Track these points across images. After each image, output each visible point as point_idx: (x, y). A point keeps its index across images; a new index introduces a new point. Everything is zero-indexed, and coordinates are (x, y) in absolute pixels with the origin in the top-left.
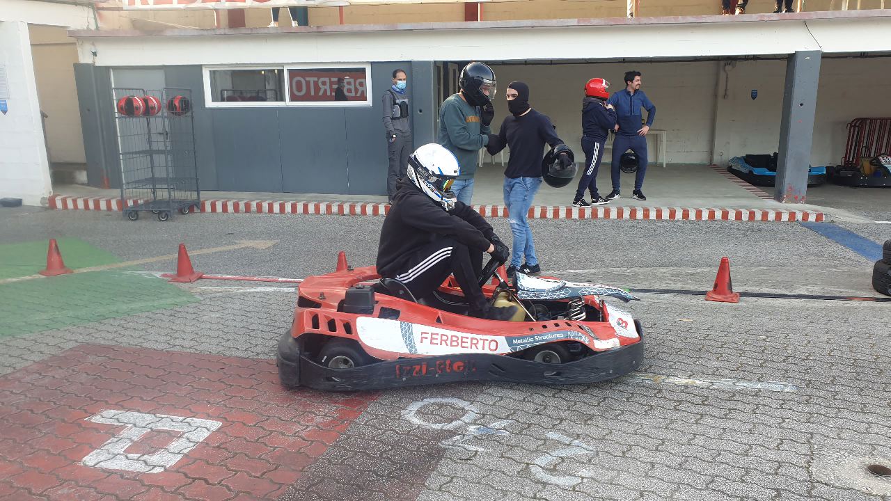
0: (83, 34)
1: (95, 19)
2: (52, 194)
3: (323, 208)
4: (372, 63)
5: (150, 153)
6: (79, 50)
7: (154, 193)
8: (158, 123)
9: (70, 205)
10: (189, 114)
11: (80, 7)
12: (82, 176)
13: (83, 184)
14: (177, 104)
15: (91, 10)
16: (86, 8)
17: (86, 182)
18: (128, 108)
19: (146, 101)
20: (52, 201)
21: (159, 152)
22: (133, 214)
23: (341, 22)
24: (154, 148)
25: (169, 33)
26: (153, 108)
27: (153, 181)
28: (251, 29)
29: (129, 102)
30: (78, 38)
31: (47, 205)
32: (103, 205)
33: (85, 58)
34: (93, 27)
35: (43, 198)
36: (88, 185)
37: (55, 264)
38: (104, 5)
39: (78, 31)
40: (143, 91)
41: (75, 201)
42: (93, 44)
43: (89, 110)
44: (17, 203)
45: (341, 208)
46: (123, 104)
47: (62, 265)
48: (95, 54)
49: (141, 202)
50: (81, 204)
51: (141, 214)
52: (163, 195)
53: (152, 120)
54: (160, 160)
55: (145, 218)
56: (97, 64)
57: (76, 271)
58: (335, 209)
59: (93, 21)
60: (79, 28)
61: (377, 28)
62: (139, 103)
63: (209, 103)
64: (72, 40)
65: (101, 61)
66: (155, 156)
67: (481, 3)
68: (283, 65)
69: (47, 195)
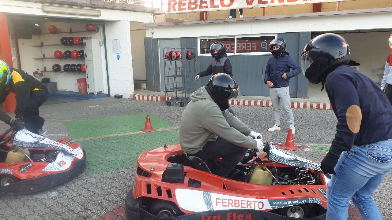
0: (149, 25)
1: (154, 18)
2: (134, 93)
3: (252, 103)
4: (278, 34)
5: (176, 76)
6: (147, 32)
7: (176, 94)
8: (179, 63)
9: (141, 98)
10: (194, 59)
11: (148, 13)
12: (144, 86)
13: (145, 89)
14: (190, 55)
15: (152, 15)
16: (151, 14)
17: (146, 88)
18: (170, 57)
19: (176, 53)
20: (134, 96)
21: (179, 76)
22: (169, 103)
23: (264, 15)
24: (178, 74)
25: (185, 23)
26: (179, 56)
27: (176, 89)
28: (222, 20)
29: (171, 54)
30: (146, 27)
31: (132, 98)
32: (155, 99)
33: (149, 35)
34: (153, 22)
35: (131, 95)
36: (147, 89)
37: (148, 127)
38: (158, 12)
39: (147, 24)
40: (175, 49)
41: (143, 97)
42: (152, 29)
43: (149, 58)
44: (121, 97)
45: (261, 103)
46: (168, 55)
47: (151, 128)
48: (153, 33)
49: (170, 98)
50: (145, 98)
51: (172, 103)
52: (180, 95)
53: (177, 62)
54: (180, 80)
55: (173, 105)
56: (153, 38)
57: (156, 130)
58: (258, 103)
59: (153, 19)
60: (148, 22)
61: (283, 16)
62: (174, 54)
63: (199, 54)
64: (145, 28)
65: (155, 37)
66: (178, 78)
67: (339, 2)
68: (234, 36)
69: (132, 94)
